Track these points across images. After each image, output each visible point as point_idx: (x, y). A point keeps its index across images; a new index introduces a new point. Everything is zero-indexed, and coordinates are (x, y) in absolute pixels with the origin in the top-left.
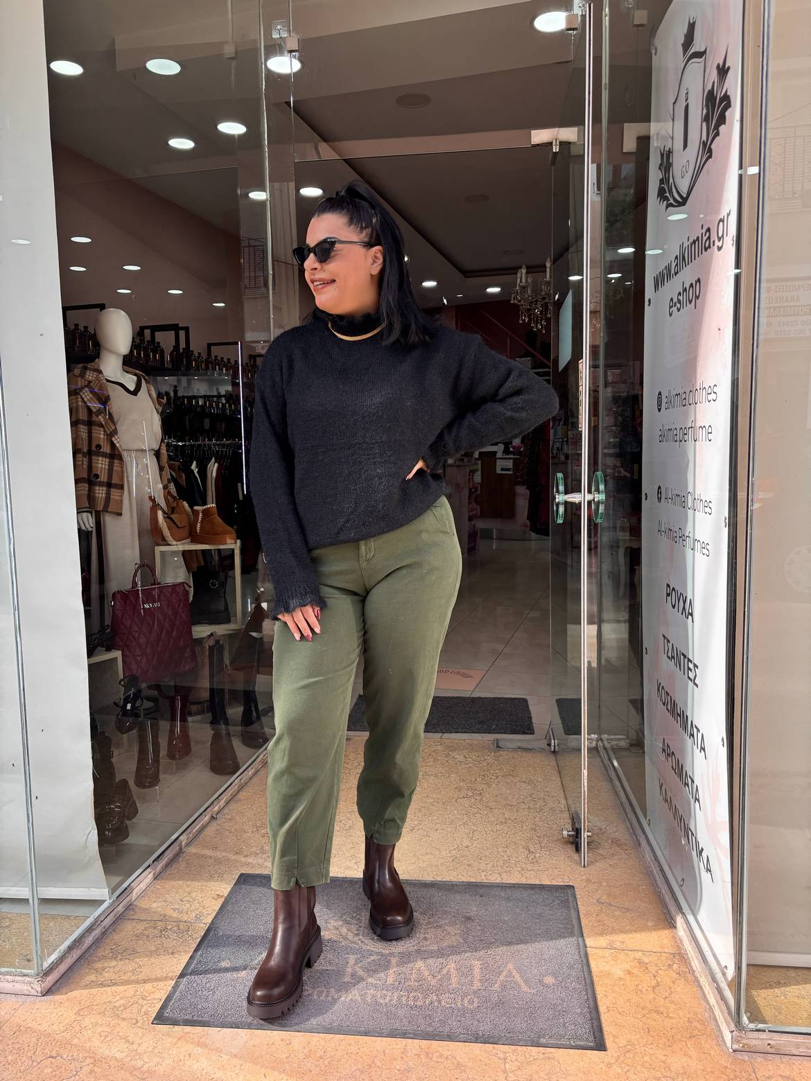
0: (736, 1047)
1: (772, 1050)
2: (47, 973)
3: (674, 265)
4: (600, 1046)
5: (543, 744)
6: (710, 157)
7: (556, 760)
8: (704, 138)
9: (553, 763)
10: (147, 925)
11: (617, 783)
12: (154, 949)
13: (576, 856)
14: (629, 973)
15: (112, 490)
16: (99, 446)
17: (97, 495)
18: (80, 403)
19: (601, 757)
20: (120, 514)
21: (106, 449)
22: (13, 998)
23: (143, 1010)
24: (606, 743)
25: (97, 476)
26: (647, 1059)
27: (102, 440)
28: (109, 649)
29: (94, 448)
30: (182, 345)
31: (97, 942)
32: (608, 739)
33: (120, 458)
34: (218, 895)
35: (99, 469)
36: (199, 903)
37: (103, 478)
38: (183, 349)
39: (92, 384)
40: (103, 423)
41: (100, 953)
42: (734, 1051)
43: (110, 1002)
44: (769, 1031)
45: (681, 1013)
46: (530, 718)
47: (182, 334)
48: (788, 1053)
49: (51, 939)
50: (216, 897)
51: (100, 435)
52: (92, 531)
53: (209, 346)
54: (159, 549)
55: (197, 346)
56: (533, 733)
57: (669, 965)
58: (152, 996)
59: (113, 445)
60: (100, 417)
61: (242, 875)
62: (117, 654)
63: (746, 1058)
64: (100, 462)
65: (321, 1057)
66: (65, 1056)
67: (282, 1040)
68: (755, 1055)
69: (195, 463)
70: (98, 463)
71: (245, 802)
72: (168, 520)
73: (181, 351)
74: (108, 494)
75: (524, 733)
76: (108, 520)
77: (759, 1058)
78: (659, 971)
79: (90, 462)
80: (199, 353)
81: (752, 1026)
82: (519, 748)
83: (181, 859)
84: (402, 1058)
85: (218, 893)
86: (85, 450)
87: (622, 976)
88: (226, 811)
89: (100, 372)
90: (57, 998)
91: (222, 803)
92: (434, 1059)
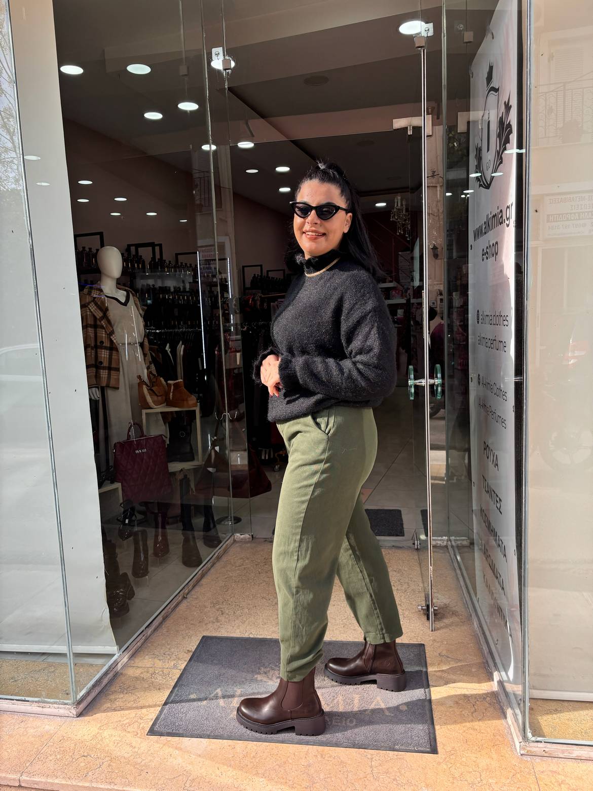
0: (522, 752)
1: (546, 755)
2: (79, 703)
3: (484, 227)
4: (434, 751)
5: (410, 543)
6: (501, 163)
7: (418, 555)
8: (498, 148)
9: (416, 557)
10: (143, 671)
11: (458, 572)
12: (147, 686)
13: (427, 623)
14: (457, 703)
15: (112, 372)
16: (102, 342)
17: (102, 376)
18: (88, 313)
19: (449, 553)
20: (118, 388)
21: (107, 344)
22: (59, 719)
23: (141, 726)
24: (453, 543)
25: (101, 363)
26: (464, 759)
27: (104, 338)
28: (112, 482)
29: (99, 344)
30: (158, 256)
31: (111, 682)
32: (455, 540)
33: (117, 350)
34: (188, 651)
35: (103, 358)
36: (176, 656)
37: (106, 364)
38: (158, 259)
39: (96, 299)
40: (105, 326)
41: (113, 689)
42: (522, 755)
43: (120, 721)
44: (545, 742)
45: (489, 730)
46: (402, 525)
47: (157, 249)
48: (557, 756)
49: (81, 679)
50: (187, 652)
51: (102, 334)
52: (99, 400)
53: (177, 255)
54: (144, 412)
55: (168, 256)
56: (403, 536)
57: (484, 698)
58: (147, 717)
59: (111, 342)
60: (102, 322)
61: (204, 637)
62: (118, 485)
63: (529, 759)
64: (103, 353)
65: (254, 757)
66: (92, 756)
67: (229, 746)
68: (535, 758)
69: (168, 345)
70: (102, 354)
71: (206, 586)
72: (150, 391)
73: (157, 260)
74: (109, 375)
75: (397, 535)
76: (110, 393)
77: (538, 760)
78: (477, 702)
79: (96, 353)
80: (170, 262)
81: (533, 739)
82: (393, 546)
83: (163, 626)
84: (305, 757)
85: (188, 649)
86: (93, 345)
87: (452, 705)
88: (193, 592)
89: (101, 291)
90: (86, 718)
91: (190, 587)
92: (326, 758)
